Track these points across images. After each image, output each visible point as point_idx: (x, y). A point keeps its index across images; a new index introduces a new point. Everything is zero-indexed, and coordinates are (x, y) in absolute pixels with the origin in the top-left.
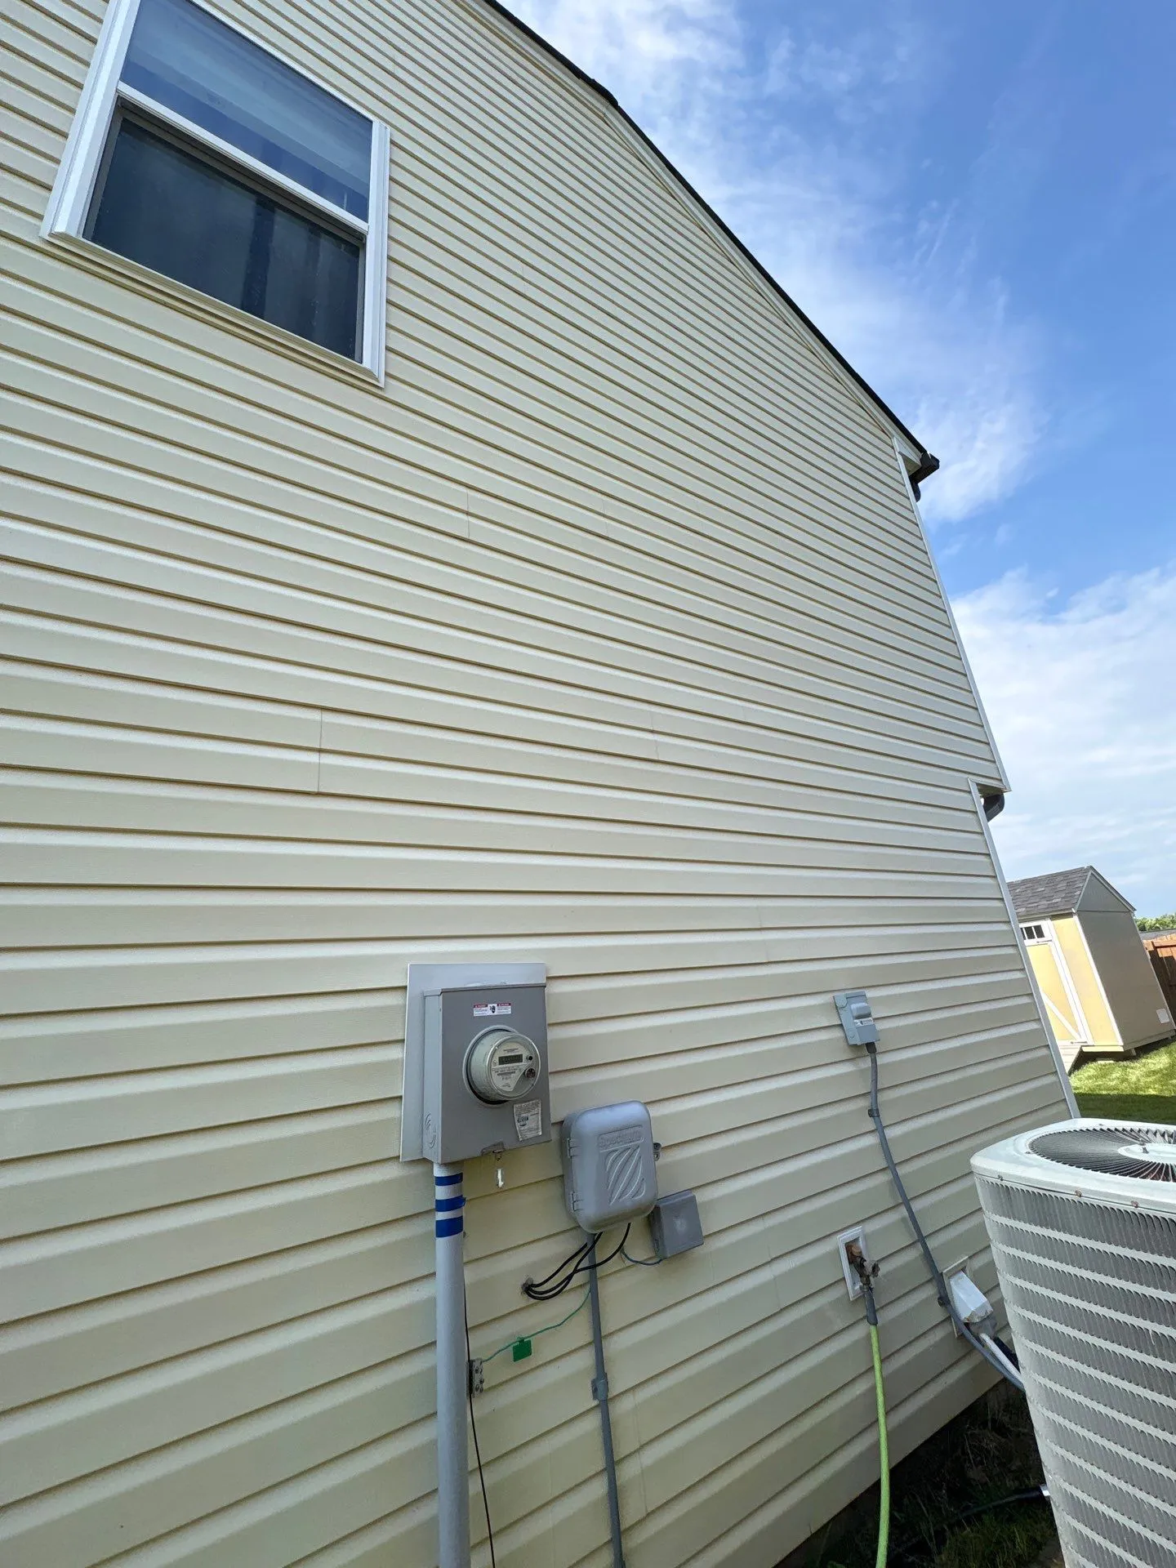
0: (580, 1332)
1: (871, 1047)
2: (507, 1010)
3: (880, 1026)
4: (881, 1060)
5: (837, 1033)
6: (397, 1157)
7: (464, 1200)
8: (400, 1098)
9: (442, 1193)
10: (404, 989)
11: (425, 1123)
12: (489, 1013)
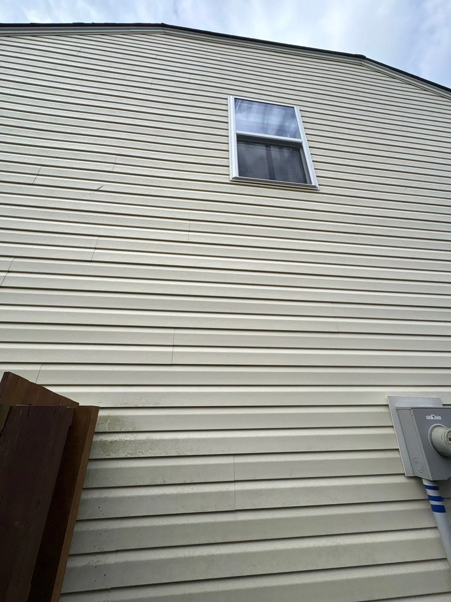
2: (439, 418)
6: (404, 474)
7: (443, 498)
8: (398, 450)
9: (431, 493)
10: (387, 406)
11: (413, 462)
12: (433, 418)
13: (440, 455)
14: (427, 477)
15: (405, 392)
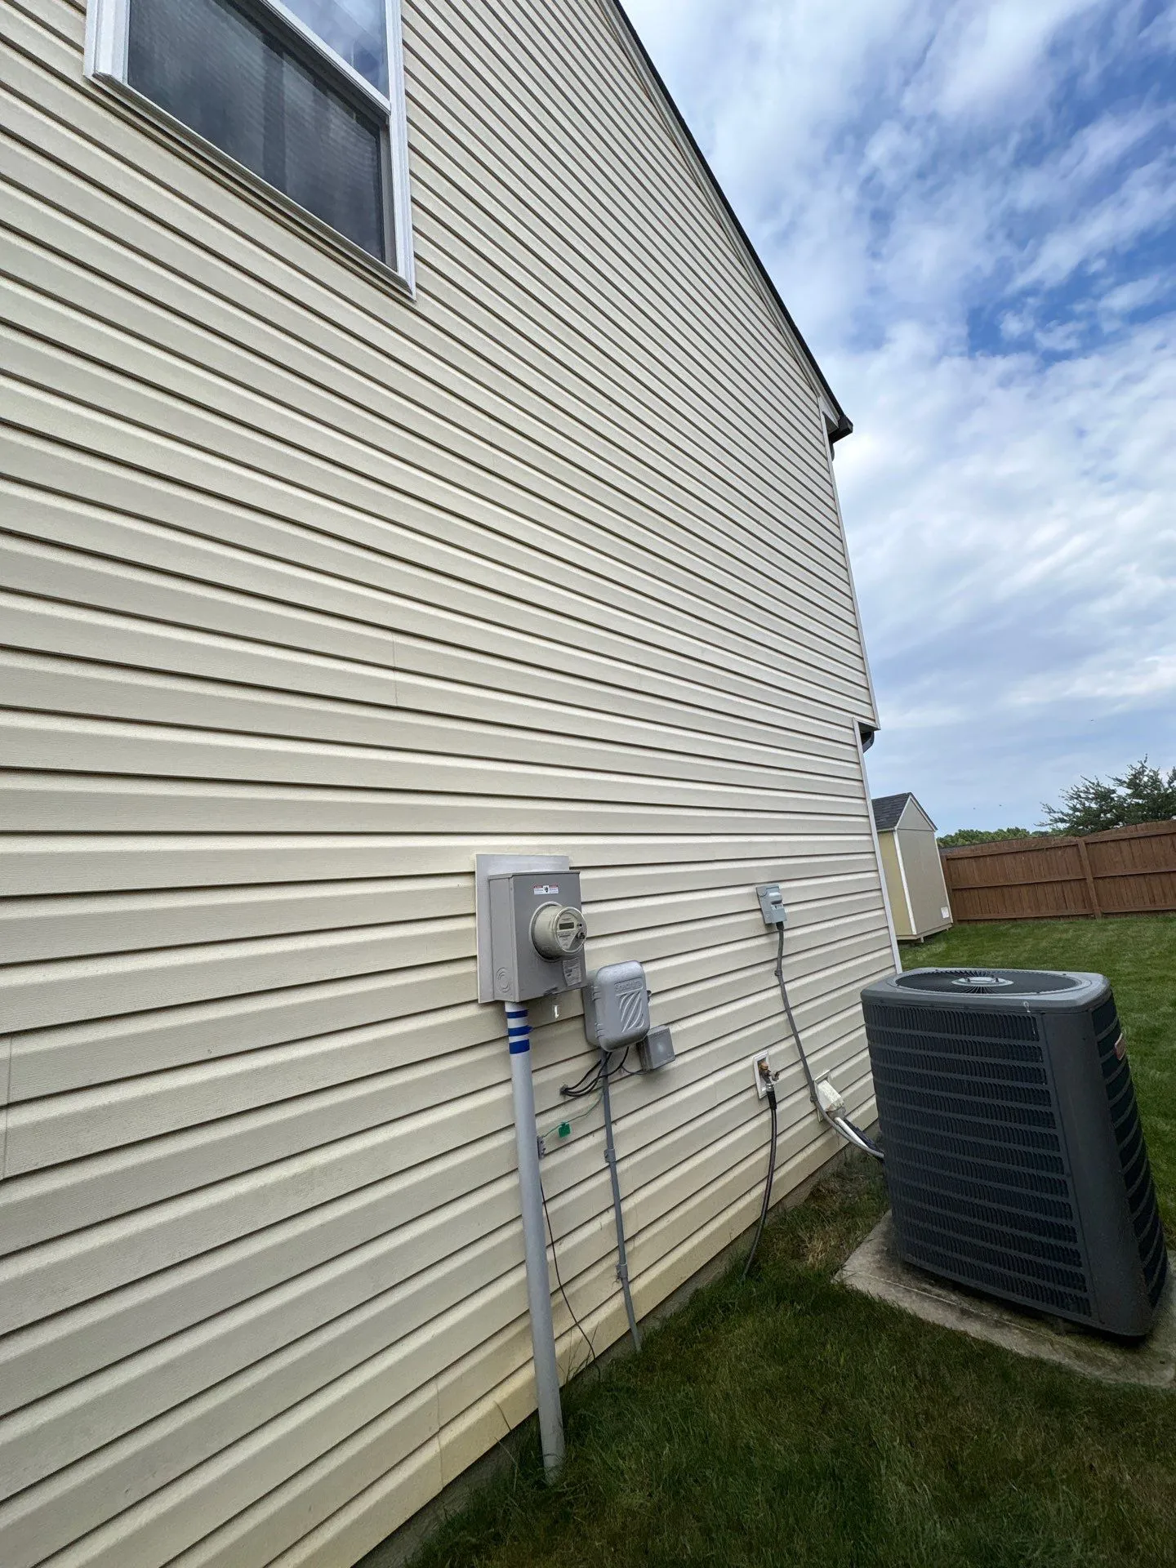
0: (598, 1120)
1: (780, 925)
2: (555, 891)
3: (787, 910)
4: (786, 935)
5: (758, 915)
6: (476, 1001)
7: (530, 1028)
8: (475, 957)
9: (513, 1023)
10: (472, 873)
11: (495, 975)
12: (544, 892)
13: (543, 956)
14: (512, 998)
15: (511, 847)
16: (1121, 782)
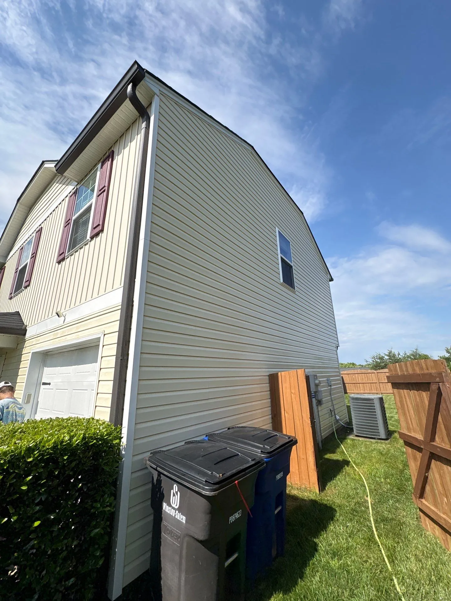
1: (331, 386)
16: (386, 355)
